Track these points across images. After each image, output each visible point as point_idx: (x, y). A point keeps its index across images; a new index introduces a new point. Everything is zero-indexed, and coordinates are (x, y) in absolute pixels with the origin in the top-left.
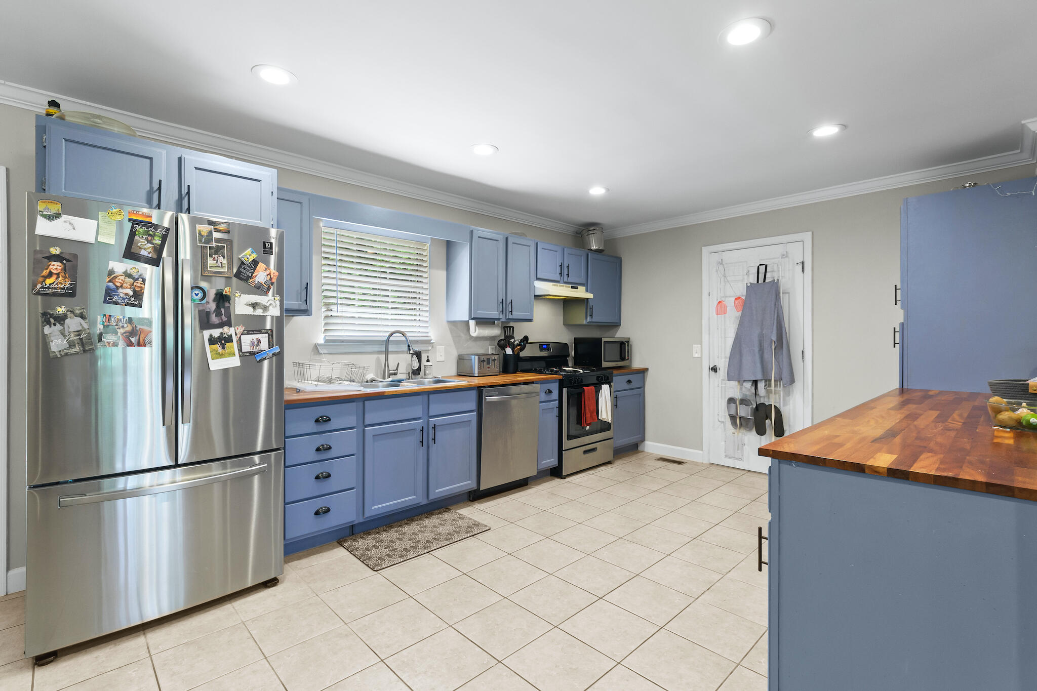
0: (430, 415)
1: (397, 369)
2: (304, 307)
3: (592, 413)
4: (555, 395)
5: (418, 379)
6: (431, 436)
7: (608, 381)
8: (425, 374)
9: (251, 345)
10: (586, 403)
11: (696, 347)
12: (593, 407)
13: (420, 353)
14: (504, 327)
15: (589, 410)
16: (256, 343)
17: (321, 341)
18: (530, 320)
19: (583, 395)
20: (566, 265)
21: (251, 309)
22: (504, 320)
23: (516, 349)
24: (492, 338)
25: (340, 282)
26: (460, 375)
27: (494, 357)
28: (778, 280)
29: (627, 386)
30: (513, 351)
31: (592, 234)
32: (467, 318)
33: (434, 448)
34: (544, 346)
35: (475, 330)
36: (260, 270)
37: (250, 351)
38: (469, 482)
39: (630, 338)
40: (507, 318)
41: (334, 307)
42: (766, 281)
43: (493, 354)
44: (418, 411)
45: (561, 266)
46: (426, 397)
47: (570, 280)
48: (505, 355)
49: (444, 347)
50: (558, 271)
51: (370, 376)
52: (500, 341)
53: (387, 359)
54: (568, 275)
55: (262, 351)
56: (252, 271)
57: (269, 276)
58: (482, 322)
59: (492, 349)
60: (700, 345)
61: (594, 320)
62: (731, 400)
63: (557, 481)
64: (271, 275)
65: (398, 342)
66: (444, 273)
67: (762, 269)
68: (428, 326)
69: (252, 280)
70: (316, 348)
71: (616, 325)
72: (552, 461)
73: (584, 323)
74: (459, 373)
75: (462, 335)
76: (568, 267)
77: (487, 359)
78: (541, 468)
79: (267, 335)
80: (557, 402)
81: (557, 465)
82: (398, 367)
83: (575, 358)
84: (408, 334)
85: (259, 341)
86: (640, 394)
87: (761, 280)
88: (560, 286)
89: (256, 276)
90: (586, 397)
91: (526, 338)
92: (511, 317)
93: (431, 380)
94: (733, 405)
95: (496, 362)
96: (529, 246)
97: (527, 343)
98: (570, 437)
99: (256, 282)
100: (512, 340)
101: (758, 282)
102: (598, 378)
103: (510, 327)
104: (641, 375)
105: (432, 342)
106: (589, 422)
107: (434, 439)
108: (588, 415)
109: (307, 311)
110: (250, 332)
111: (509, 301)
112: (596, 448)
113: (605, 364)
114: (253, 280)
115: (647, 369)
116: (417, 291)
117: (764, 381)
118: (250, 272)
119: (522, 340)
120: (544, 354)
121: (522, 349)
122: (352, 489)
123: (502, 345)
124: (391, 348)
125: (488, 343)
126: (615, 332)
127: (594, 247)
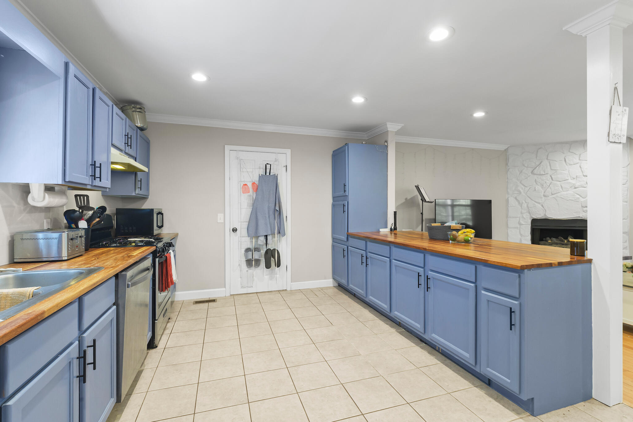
10: (168, 269)
11: (220, 216)
14: (76, 196)
15: (170, 275)
19: (164, 263)
23: (94, 222)
24: (47, 209)
27: (80, 233)
28: (277, 174)
30: (89, 224)
31: (138, 111)
35: (44, 199)
38: (112, 400)
39: (162, 209)
42: (271, 174)
54: (131, 146)
60: (223, 214)
61: (141, 192)
62: (248, 250)
67: (268, 166)
72: (149, 336)
73: (134, 194)
83: (117, 229)
87: (268, 174)
88: (123, 156)
90: (168, 264)
91: (103, 209)
92: (97, 184)
94: (250, 253)
95: (82, 239)
96: (108, 106)
101: (266, 174)
107: (93, 363)
111: (97, 164)
112: (167, 309)
113: (155, 233)
115: (177, 234)
117: (271, 235)
125: (43, 215)
126: (144, 203)
127: (139, 125)
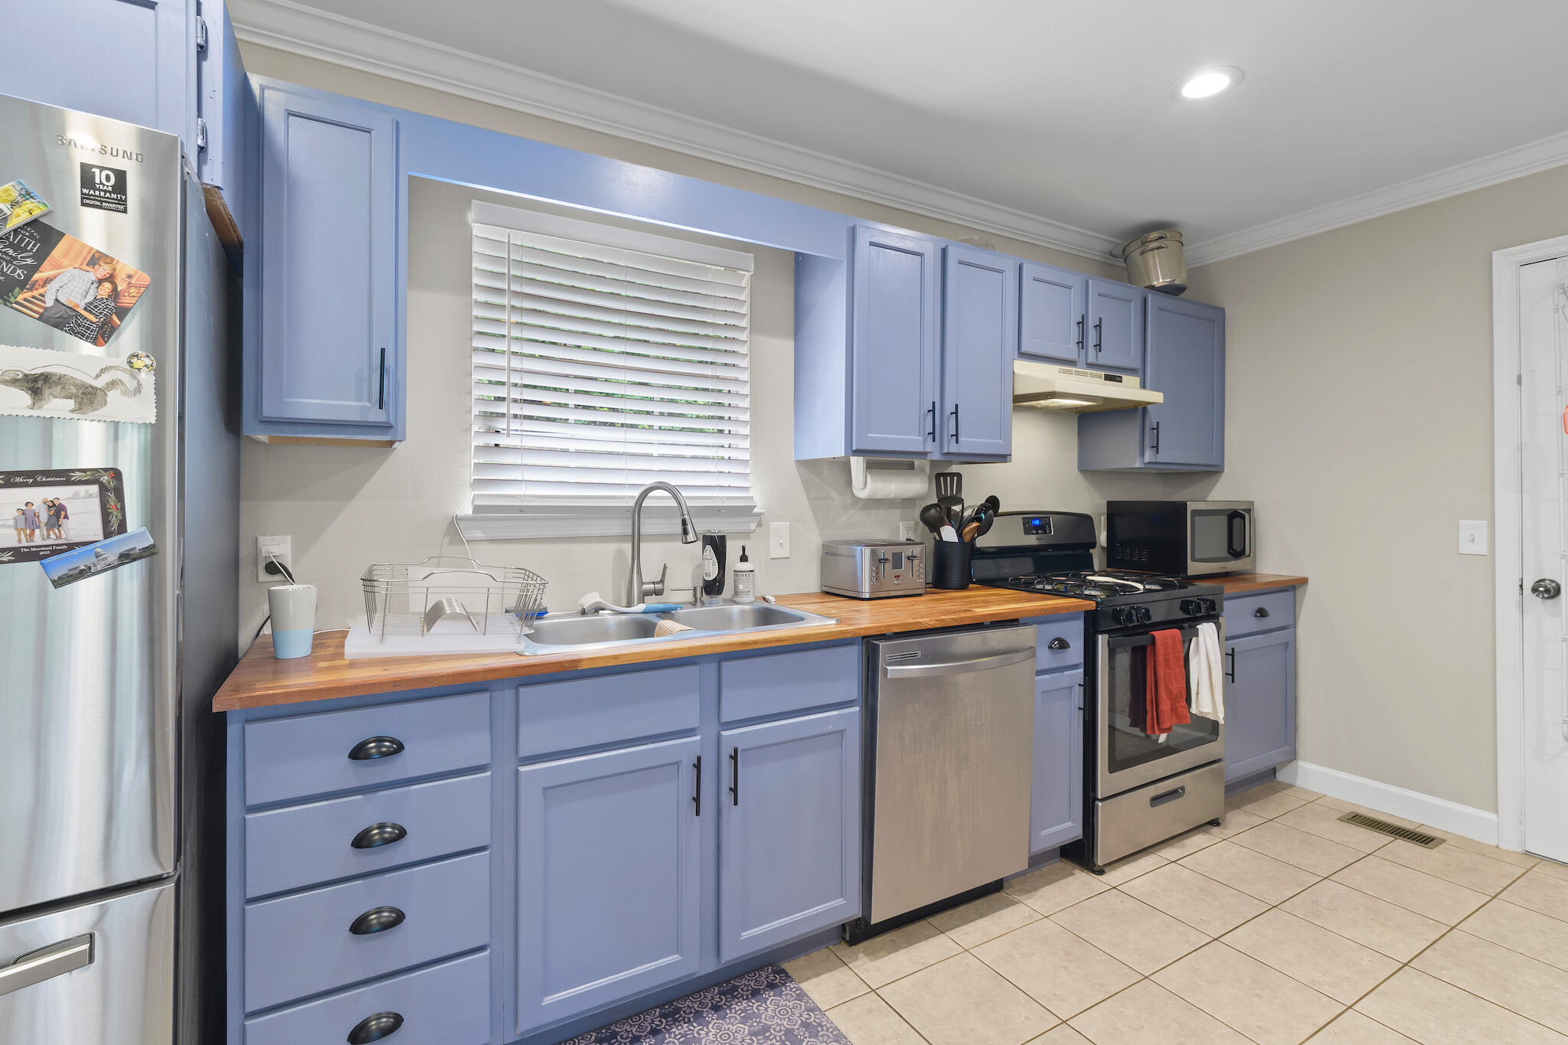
0: (725, 718)
1: (662, 581)
2: (377, 416)
3: (1174, 700)
4: (1076, 652)
5: (715, 606)
6: (727, 781)
7: (1211, 612)
8: (736, 593)
9: (22, 523)
10: (1161, 673)
12: (1177, 686)
13: (723, 539)
14: (938, 476)
15: (1169, 691)
16: (44, 517)
17: (467, 510)
18: (1004, 458)
19: (1149, 651)
20: (1092, 322)
21: (24, 398)
22: (936, 456)
23: (967, 529)
24: (907, 502)
25: (516, 363)
26: (827, 593)
27: (908, 551)
29: (1254, 624)
30: (960, 535)
31: (1153, 249)
32: (839, 452)
33: (733, 816)
34: (1034, 522)
35: (865, 484)
36: (66, 262)
37: (16, 544)
38: (840, 902)
39: (1252, 503)
40: (946, 451)
41: (501, 425)
43: (909, 542)
44: (685, 710)
45: (1082, 323)
46: (712, 667)
47: (1104, 358)
48: (941, 545)
49: (788, 523)
50: (1074, 334)
51: (590, 599)
52: (927, 509)
53: (636, 554)
54: (1098, 346)
55: (71, 546)
56: (29, 261)
57: (107, 285)
58: (882, 461)
59: (908, 529)
61: (1160, 458)
63: (1081, 880)
64: (118, 281)
65: (662, 512)
66: (789, 345)
68: (748, 472)
69: (28, 295)
70: (454, 528)
71: (1212, 471)
72: (1070, 829)
73: (1138, 464)
74: (826, 589)
75: (834, 495)
76: (1098, 327)
77: (894, 554)
78: (1038, 849)
79: (94, 489)
80: (1082, 670)
81: (1081, 837)
82: (664, 575)
83: (1110, 550)
84: (685, 493)
85: (58, 512)
86: (1287, 644)
88: (1078, 373)
89: (48, 281)
90: (1160, 658)
91: (993, 503)
92: (954, 448)
93: (747, 607)
95: (916, 562)
96: (1001, 272)
97: (996, 514)
98: (1115, 766)
99: (50, 303)
100: (957, 508)
102: (1185, 605)
103: (952, 475)
104: (1290, 594)
105: (756, 510)
106: (1167, 725)
107: (734, 790)
108: (1165, 706)
109: (391, 427)
110: (18, 480)
111: (949, 408)
112: (1183, 788)
113: (1194, 568)
114: (35, 293)
115: (1304, 581)
116: (725, 387)
118: (20, 267)
119: (983, 508)
120: (1032, 540)
121: (983, 530)
122: (481, 949)
123: (932, 520)
124: (648, 527)
125: (896, 513)
126: (1212, 488)
127: (1161, 280)
